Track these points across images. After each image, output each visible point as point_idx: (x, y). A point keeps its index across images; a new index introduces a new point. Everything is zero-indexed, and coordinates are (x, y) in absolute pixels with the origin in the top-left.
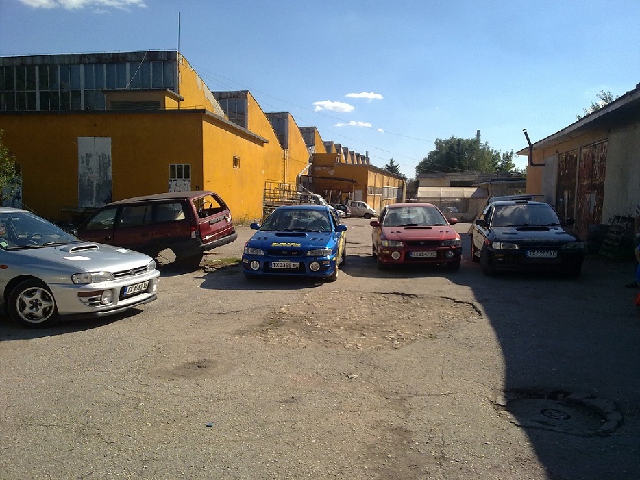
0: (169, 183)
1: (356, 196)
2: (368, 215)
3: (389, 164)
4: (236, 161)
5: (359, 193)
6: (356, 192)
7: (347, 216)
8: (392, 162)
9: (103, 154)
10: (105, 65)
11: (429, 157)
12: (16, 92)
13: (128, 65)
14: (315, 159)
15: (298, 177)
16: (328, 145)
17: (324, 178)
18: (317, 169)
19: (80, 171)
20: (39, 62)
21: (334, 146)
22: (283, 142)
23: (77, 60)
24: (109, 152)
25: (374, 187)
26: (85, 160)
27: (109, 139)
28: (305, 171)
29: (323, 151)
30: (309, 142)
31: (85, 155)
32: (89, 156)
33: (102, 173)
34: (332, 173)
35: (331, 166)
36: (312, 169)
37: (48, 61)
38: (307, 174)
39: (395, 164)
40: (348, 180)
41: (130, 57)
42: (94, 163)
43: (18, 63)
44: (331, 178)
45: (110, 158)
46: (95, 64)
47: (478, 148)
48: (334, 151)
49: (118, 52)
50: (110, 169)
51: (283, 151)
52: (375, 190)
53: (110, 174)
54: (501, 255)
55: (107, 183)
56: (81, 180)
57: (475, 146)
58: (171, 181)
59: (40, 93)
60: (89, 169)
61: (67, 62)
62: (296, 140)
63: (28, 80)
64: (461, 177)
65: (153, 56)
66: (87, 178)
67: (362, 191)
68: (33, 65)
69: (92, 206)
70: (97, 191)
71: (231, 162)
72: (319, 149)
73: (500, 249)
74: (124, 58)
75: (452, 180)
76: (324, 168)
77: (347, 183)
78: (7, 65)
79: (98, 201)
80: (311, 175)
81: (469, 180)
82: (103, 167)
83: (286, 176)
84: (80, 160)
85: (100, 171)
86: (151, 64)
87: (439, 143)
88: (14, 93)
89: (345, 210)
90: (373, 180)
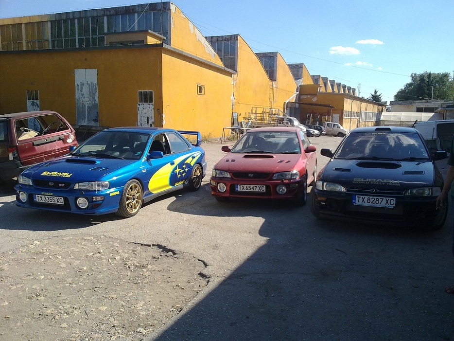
0: (138, 106)
1: (334, 119)
2: (341, 135)
3: (373, 94)
4: (200, 89)
5: (337, 116)
6: (334, 115)
7: (321, 134)
8: (376, 92)
9: (92, 83)
10: (120, 16)
11: (405, 88)
12: (63, 39)
13: (136, 15)
14: (302, 90)
15: (285, 103)
16: (316, 79)
17: (306, 104)
18: (303, 97)
19: (77, 96)
20: (77, 16)
21: (321, 79)
22: (272, 75)
23: (102, 13)
24: (96, 81)
25: (351, 112)
26: (80, 87)
27: (95, 71)
28: (293, 98)
29: (310, 82)
30: (297, 77)
31: (79, 84)
32: (82, 84)
33: (92, 98)
34: (315, 100)
35: (314, 95)
36: (299, 97)
37: (83, 15)
38: (294, 101)
39: (378, 94)
40: (326, 106)
41: (137, 9)
42: (86, 90)
43: (64, 17)
44: (312, 104)
45: (97, 86)
46: (114, 15)
47: (448, 80)
48: (321, 83)
49: (130, 5)
50: (97, 94)
51: (271, 83)
52: (351, 114)
53: (97, 99)
54: (323, 199)
55: (95, 106)
56: (77, 103)
57: (445, 79)
58: (139, 105)
59: (79, 39)
60: (83, 95)
61: (95, 15)
62: (284, 75)
63: (71, 30)
64: (427, 104)
65: (153, 6)
66: (81, 102)
67: (339, 115)
68: (74, 19)
69: (85, 124)
70: (89, 113)
71: (195, 89)
72: (306, 81)
73: (323, 191)
74: (133, 10)
75: (418, 107)
76: (309, 96)
77: (326, 109)
78: (58, 19)
79: (89, 120)
80: (297, 102)
81: (433, 107)
82: (92, 93)
83: (272, 102)
84: (76, 88)
85: (90, 96)
86: (152, 14)
87: (414, 77)
88: (62, 40)
89: (320, 130)
90: (348, 105)
